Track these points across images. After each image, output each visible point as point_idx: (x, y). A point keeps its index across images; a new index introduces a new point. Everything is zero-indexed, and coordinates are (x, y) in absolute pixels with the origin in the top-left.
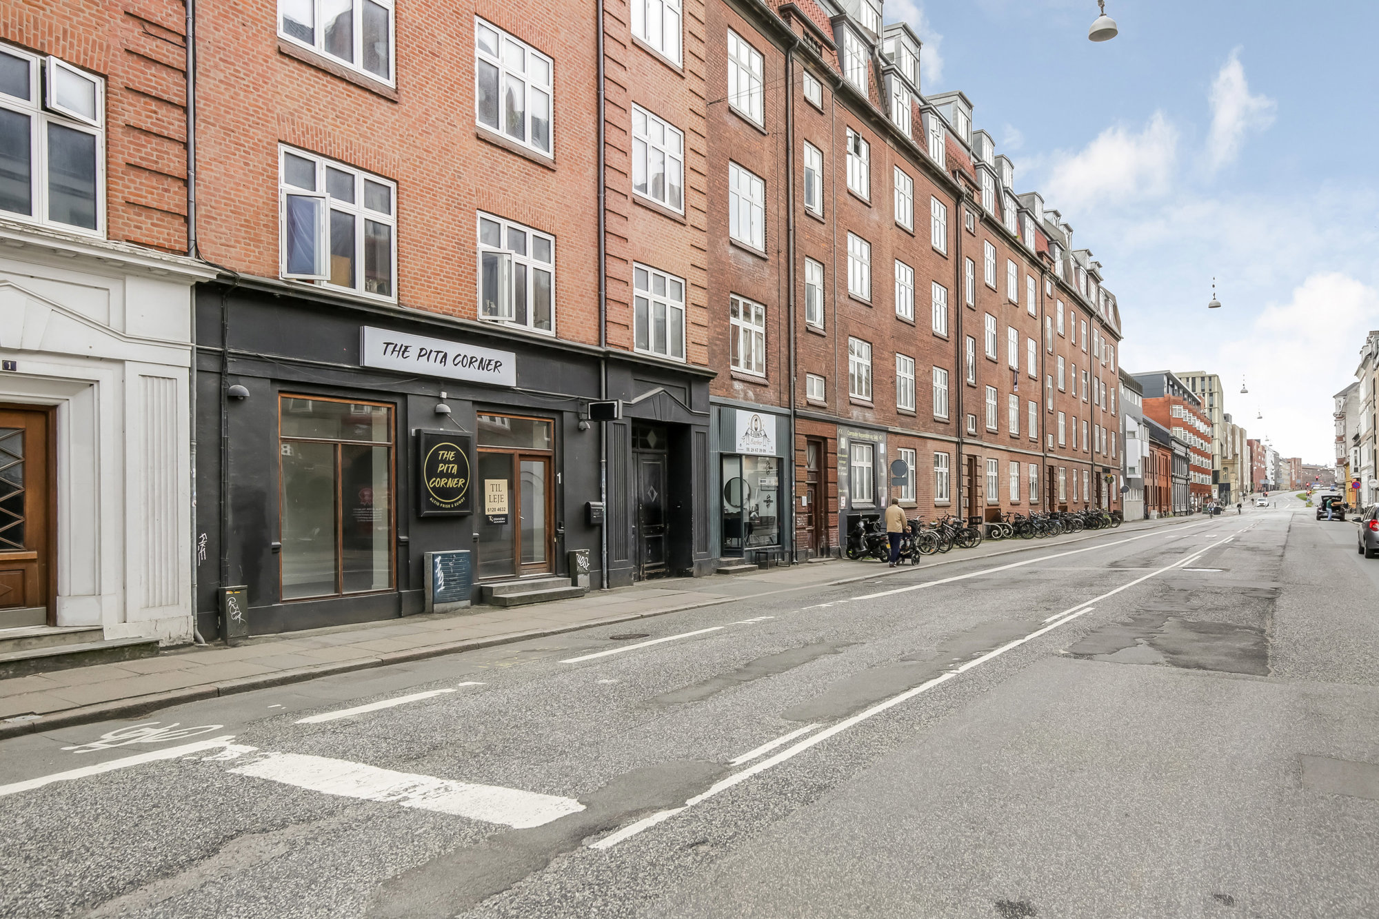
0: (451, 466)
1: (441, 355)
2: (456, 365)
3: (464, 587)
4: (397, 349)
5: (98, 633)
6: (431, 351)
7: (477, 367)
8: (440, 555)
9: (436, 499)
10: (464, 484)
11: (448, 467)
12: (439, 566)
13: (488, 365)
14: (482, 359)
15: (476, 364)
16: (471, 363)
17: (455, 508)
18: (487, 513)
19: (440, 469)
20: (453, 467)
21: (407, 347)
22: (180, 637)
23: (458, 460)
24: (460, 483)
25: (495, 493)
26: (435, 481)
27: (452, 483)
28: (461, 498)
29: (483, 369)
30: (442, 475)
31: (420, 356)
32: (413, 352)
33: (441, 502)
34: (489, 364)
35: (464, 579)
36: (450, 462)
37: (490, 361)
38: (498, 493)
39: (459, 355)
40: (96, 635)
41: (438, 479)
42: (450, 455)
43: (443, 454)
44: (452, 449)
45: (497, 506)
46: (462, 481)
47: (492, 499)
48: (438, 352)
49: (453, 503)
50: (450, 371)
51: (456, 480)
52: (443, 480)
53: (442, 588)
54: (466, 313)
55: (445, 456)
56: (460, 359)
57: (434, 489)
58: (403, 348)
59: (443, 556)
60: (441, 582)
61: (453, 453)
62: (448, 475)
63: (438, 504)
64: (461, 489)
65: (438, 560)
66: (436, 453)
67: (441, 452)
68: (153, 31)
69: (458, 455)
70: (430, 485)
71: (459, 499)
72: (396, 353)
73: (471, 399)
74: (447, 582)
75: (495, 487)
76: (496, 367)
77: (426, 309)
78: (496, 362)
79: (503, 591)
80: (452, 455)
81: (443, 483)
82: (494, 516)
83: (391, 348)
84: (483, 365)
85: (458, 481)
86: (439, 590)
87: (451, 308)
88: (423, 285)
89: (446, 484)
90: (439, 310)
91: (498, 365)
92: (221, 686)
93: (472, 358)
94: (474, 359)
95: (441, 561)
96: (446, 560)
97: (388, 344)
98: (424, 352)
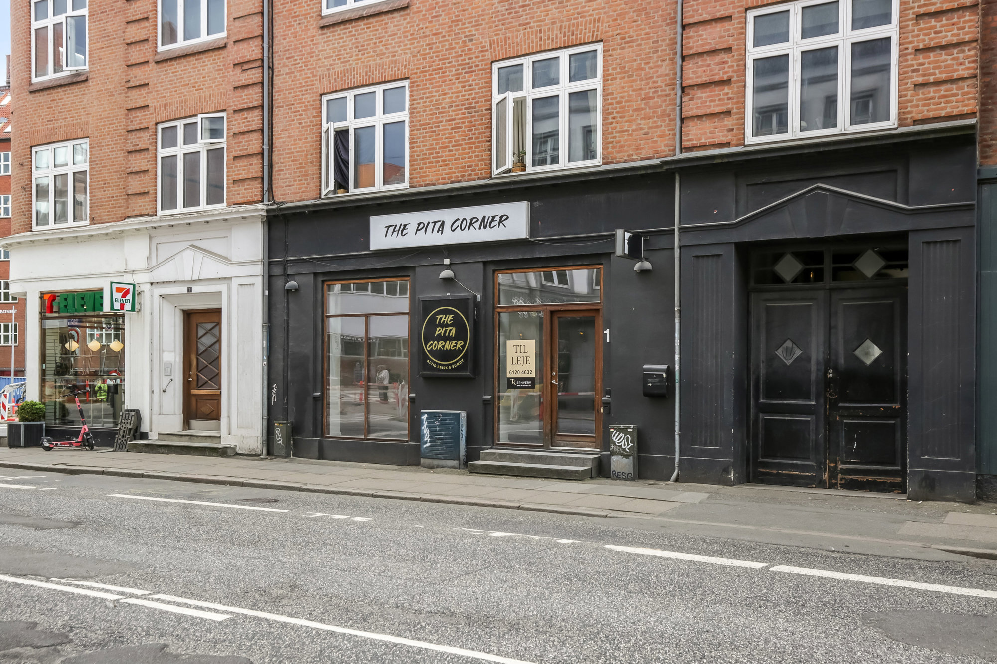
0: (449, 329)
1: (438, 224)
2: (453, 231)
3: (451, 446)
4: (397, 229)
5: (218, 439)
6: (429, 223)
7: (477, 227)
8: (426, 413)
9: (433, 361)
10: (463, 347)
11: (446, 331)
12: (426, 424)
13: (490, 223)
14: (484, 217)
15: (477, 225)
16: (471, 224)
17: (453, 370)
18: (508, 375)
19: (437, 333)
20: (451, 330)
21: (405, 225)
22: (253, 450)
23: (457, 323)
24: (458, 345)
25: (519, 354)
26: (432, 344)
27: (449, 346)
28: (460, 360)
29: (485, 228)
30: (440, 338)
31: (418, 230)
32: (411, 229)
33: (437, 364)
34: (492, 220)
35: (451, 439)
36: (447, 325)
37: (493, 217)
38: (525, 355)
39: (458, 219)
40: (217, 440)
41: (436, 342)
42: (449, 319)
43: (441, 318)
44: (450, 312)
45: (521, 368)
46: (460, 344)
47: (515, 361)
48: (435, 223)
49: (451, 364)
50: (449, 238)
51: (454, 342)
52: (440, 342)
53: (428, 444)
54: (477, 174)
55: (443, 320)
56: (458, 223)
57: (431, 351)
58: (402, 227)
59: (428, 414)
60: (427, 438)
61: (451, 316)
62: (446, 338)
63: (435, 366)
64: (460, 351)
65: (424, 417)
66: (434, 318)
67: (439, 317)
68: (246, 67)
69: (456, 319)
70: (427, 348)
71: (458, 361)
72: (396, 233)
73: (480, 260)
74: (432, 440)
75: (519, 348)
76: (501, 222)
77: (434, 184)
78: (501, 217)
79: (492, 457)
80: (450, 318)
81: (440, 346)
82: (517, 379)
83: (391, 229)
84: (485, 223)
85: (456, 343)
86: (425, 446)
87: (459, 175)
88: (432, 163)
89: (443, 346)
90: (447, 181)
91: (503, 219)
92: (106, 469)
93: (471, 220)
94: (475, 220)
95: (427, 419)
96: (433, 419)
97: (388, 227)
98: (422, 225)
